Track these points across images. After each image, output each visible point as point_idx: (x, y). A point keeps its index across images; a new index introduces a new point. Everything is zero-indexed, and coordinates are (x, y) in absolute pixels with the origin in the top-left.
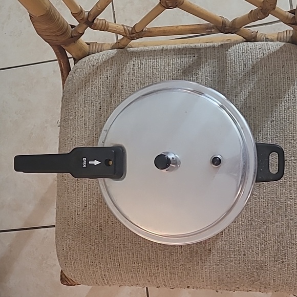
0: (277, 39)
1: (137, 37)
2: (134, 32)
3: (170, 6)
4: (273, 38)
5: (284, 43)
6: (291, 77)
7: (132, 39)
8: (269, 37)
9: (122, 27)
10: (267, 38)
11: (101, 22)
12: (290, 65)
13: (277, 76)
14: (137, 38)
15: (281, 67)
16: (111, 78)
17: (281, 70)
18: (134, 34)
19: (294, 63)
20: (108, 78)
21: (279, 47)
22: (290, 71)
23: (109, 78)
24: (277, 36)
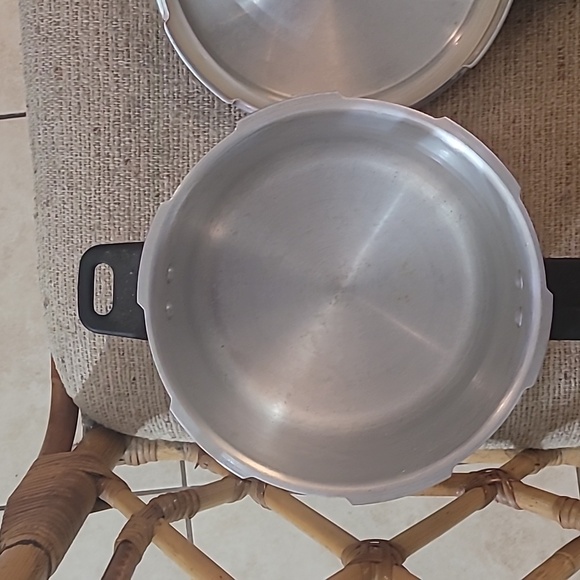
0: (156, 446)
1: (481, 476)
2: (488, 487)
3: (375, 545)
4: (167, 449)
5: (137, 435)
6: (117, 355)
7: (495, 472)
8: (175, 451)
9: (520, 505)
10: (179, 449)
11: (572, 521)
12: (120, 383)
13: (145, 360)
14: (483, 471)
15: (137, 379)
16: (556, 376)
17: (138, 374)
18: (490, 484)
19: (112, 387)
20: (566, 377)
21: (146, 428)
22: (118, 369)
23: (562, 376)
24: (158, 453)
